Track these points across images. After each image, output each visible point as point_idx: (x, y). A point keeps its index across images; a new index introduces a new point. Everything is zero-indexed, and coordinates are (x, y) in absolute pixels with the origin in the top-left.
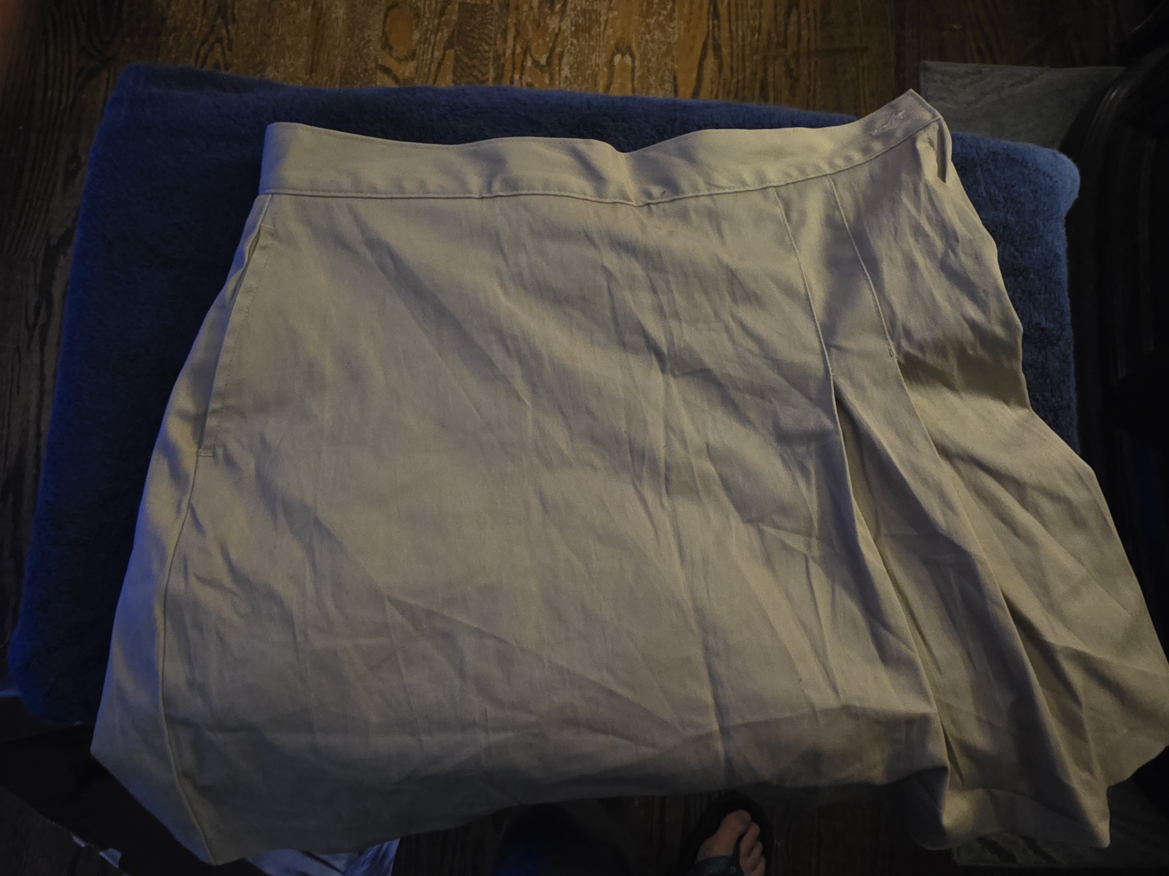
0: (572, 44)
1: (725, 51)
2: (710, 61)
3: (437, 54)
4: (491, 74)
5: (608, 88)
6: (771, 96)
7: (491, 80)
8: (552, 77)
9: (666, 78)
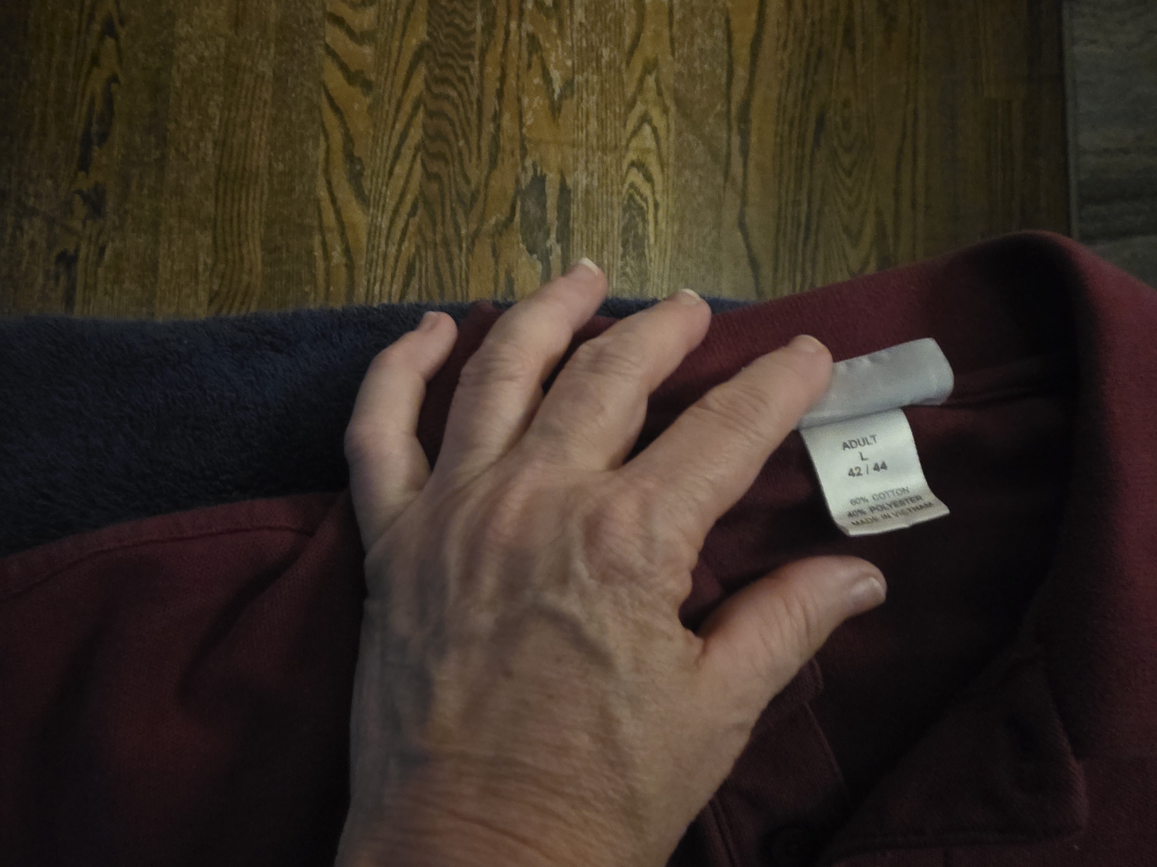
4: (479, 23)
5: (637, 38)
6: (859, 44)
7: (479, 30)
8: (561, 25)
9: (716, 21)
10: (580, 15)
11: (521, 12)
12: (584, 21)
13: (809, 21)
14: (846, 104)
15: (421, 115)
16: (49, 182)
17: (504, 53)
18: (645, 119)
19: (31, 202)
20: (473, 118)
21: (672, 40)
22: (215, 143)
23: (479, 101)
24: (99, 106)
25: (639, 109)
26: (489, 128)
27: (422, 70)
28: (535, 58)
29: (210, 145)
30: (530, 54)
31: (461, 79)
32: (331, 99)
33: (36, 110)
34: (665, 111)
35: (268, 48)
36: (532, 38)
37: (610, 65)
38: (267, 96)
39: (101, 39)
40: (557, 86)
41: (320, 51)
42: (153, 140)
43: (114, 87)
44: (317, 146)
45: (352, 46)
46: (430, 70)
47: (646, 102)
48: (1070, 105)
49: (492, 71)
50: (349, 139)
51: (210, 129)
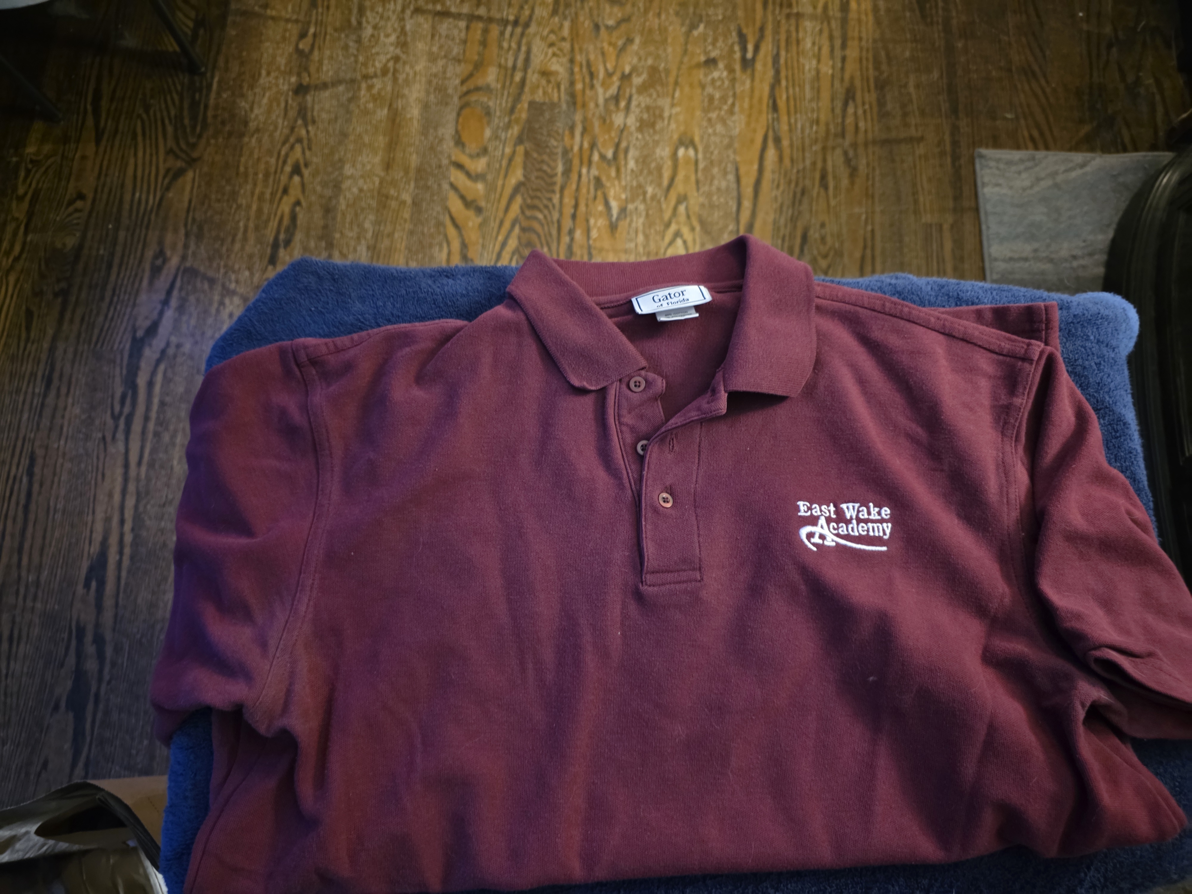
0: (637, 139)
1: (785, 143)
2: (771, 153)
3: (508, 150)
4: (560, 169)
5: (672, 180)
6: (831, 184)
7: (559, 174)
8: (618, 171)
9: (729, 169)
10: (631, 164)
11: (590, 162)
12: (635, 169)
13: (795, 171)
14: (823, 225)
15: (517, 230)
16: (247, 273)
17: (578, 189)
18: (678, 234)
19: (233, 286)
20: (554, 232)
21: (697, 182)
22: (368, 248)
23: (559, 222)
24: (286, 221)
25: (673, 227)
26: (566, 239)
27: (519, 200)
28: (599, 193)
29: (364, 249)
30: (596, 190)
31: (546, 207)
32: (452, 219)
33: (241, 224)
34: (693, 229)
35: (409, 185)
36: (598, 180)
37: (653, 197)
38: (407, 215)
39: (291, 177)
40: (615, 212)
41: (446, 186)
42: (323, 244)
43: (298, 209)
44: (441, 250)
45: (469, 183)
46: (524, 200)
47: (678, 223)
48: (984, 227)
49: (568, 201)
50: (464, 246)
51: (365, 238)
